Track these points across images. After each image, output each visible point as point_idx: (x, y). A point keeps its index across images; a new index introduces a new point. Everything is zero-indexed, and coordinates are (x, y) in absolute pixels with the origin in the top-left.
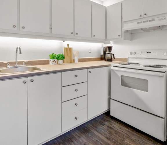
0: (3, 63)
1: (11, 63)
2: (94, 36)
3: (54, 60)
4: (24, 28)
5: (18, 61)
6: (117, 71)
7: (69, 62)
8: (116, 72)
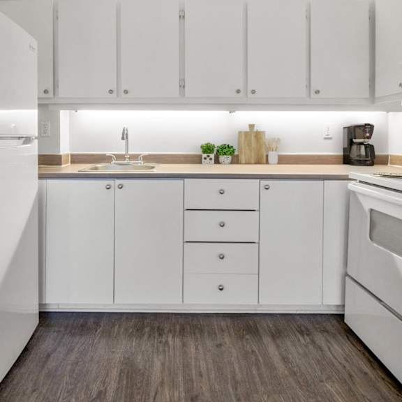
0: (105, 155)
1: (119, 157)
2: (317, 92)
3: (208, 156)
4: (127, 93)
5: (129, 153)
6: (364, 195)
7: (253, 161)
8: (360, 197)
